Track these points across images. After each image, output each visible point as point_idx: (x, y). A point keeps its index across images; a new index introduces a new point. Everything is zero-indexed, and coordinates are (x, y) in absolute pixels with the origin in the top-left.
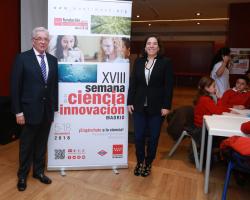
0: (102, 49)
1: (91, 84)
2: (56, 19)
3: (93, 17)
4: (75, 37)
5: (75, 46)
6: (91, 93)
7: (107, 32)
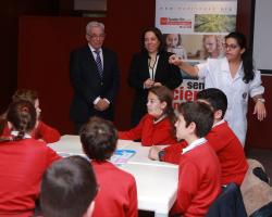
0: (205, 47)
1: (193, 81)
2: (163, 19)
3: (196, 16)
4: (179, 36)
5: (179, 44)
6: (193, 90)
7: (210, 30)
